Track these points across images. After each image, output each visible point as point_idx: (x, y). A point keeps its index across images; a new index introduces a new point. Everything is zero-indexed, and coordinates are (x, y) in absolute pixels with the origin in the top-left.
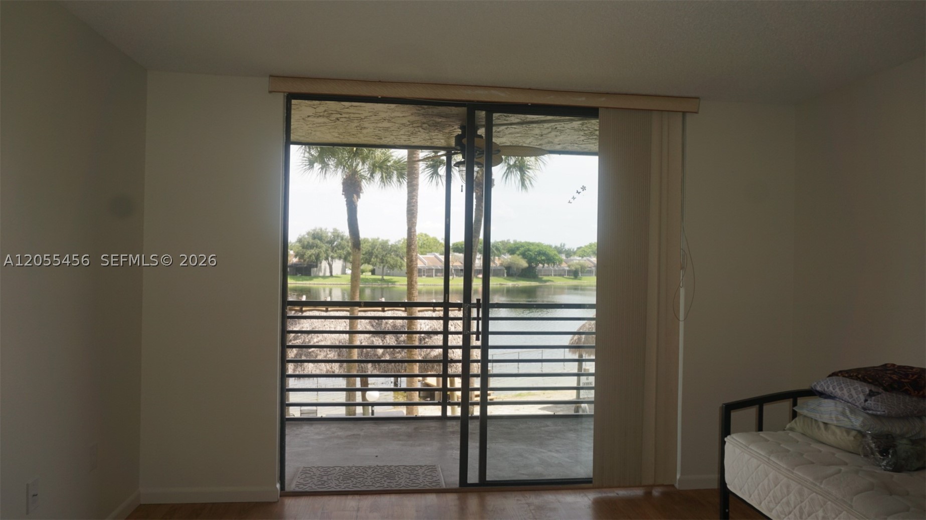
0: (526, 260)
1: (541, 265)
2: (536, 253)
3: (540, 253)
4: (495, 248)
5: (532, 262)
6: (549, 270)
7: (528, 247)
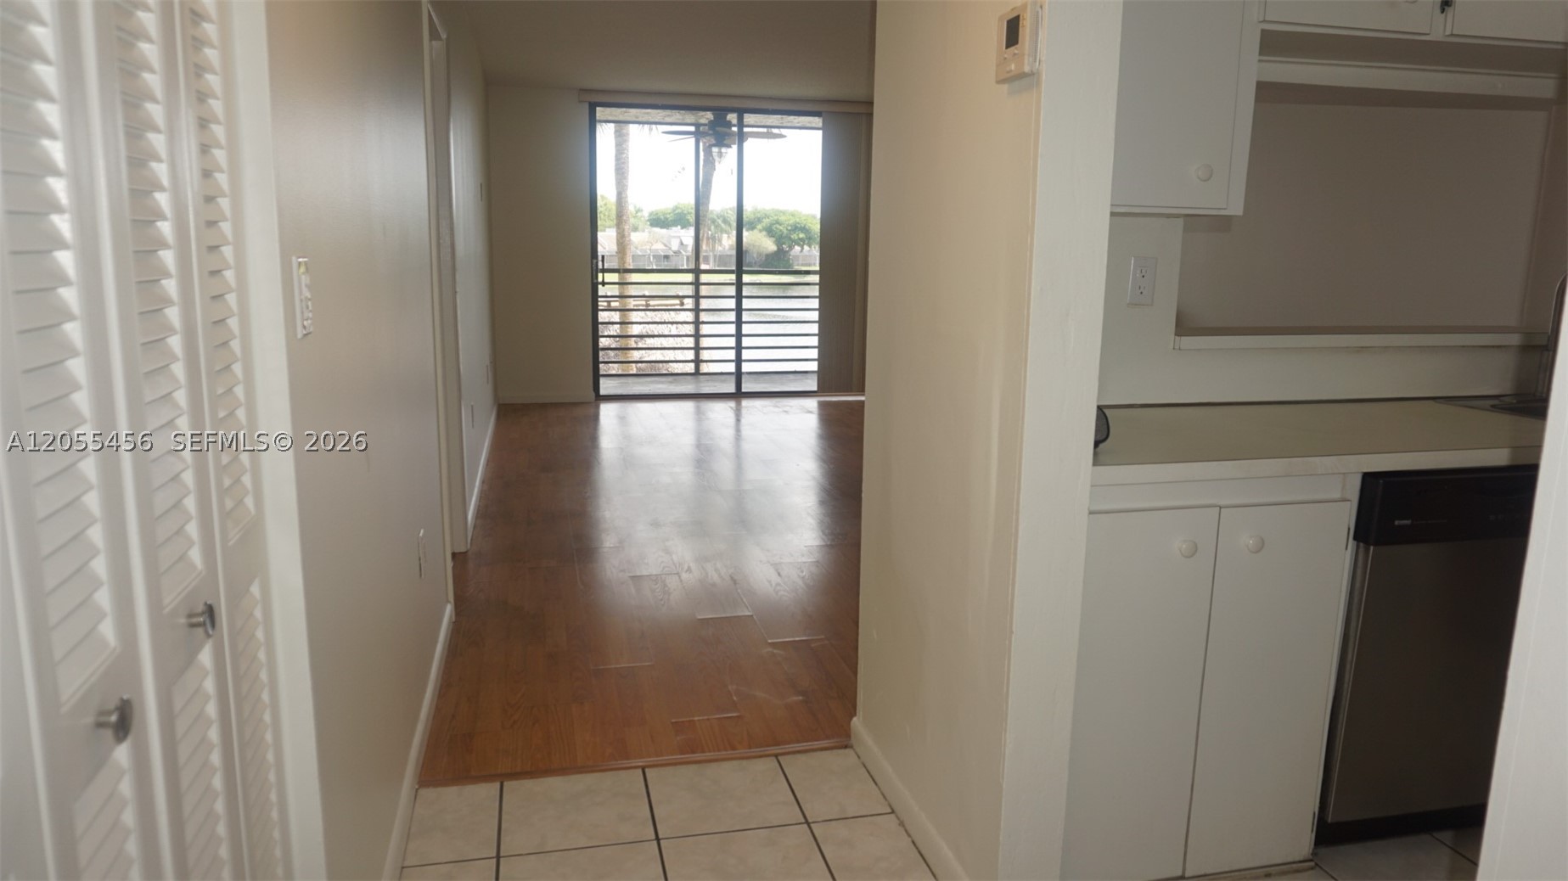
0: (774, 239)
1: (797, 248)
2: (789, 228)
3: (796, 228)
4: (721, 219)
5: (784, 243)
6: (810, 256)
7: (776, 218)
